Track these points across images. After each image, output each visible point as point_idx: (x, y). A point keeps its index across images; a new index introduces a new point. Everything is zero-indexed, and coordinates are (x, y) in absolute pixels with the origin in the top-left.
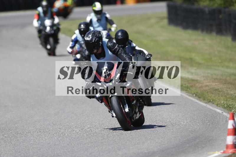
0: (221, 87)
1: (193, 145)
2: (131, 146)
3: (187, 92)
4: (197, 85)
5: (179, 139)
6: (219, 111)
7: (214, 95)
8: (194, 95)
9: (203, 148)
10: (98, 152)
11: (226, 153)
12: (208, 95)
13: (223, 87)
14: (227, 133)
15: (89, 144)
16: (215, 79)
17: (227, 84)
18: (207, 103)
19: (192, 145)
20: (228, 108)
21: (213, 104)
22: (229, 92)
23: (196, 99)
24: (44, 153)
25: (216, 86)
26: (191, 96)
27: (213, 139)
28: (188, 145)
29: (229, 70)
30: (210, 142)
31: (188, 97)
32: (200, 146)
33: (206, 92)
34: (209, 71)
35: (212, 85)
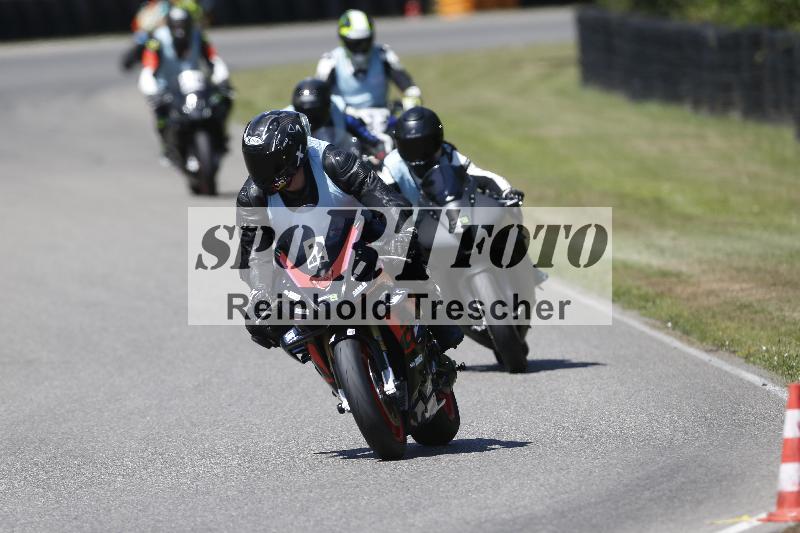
0: (758, 297)
1: (664, 495)
2: (455, 498)
3: (644, 315)
4: (679, 289)
5: (618, 473)
6: (752, 377)
7: (733, 325)
8: (670, 324)
9: (700, 503)
10: (341, 517)
11: (775, 521)
12: (715, 324)
13: (768, 296)
14: (779, 453)
15: (311, 492)
16: (739, 270)
17: (780, 288)
18: (711, 351)
19: (661, 493)
20: (783, 368)
21: (732, 355)
22: (787, 314)
23: (675, 337)
24: (158, 521)
25: (740, 294)
26: (659, 329)
27: (734, 472)
28: (647, 494)
29: (786, 241)
30: (724, 483)
31: (647, 330)
32: (689, 498)
33: (710, 314)
34: (720, 243)
35: (728, 290)
